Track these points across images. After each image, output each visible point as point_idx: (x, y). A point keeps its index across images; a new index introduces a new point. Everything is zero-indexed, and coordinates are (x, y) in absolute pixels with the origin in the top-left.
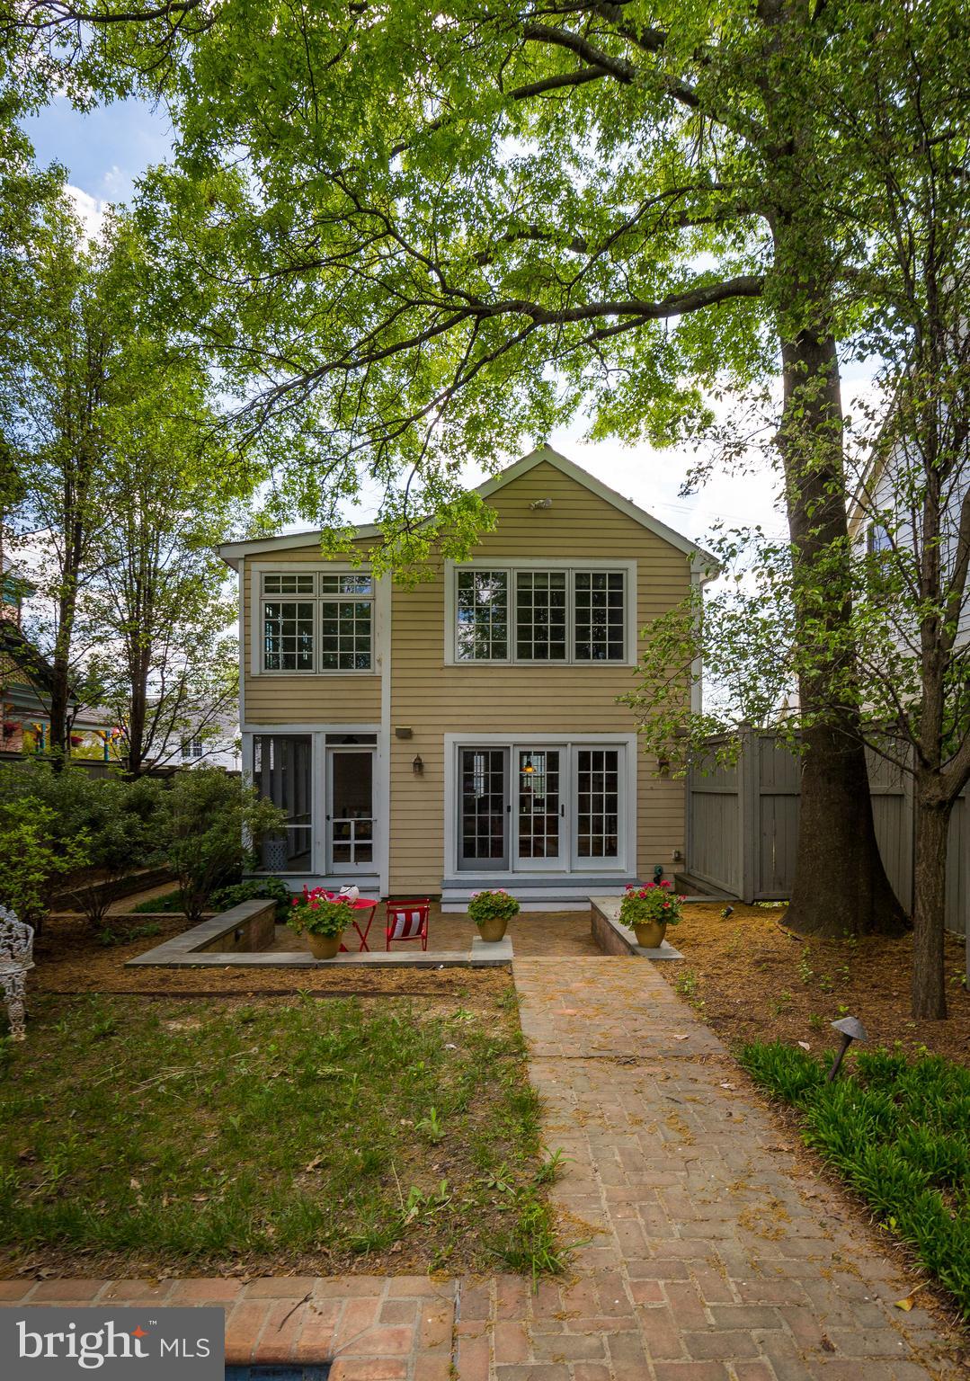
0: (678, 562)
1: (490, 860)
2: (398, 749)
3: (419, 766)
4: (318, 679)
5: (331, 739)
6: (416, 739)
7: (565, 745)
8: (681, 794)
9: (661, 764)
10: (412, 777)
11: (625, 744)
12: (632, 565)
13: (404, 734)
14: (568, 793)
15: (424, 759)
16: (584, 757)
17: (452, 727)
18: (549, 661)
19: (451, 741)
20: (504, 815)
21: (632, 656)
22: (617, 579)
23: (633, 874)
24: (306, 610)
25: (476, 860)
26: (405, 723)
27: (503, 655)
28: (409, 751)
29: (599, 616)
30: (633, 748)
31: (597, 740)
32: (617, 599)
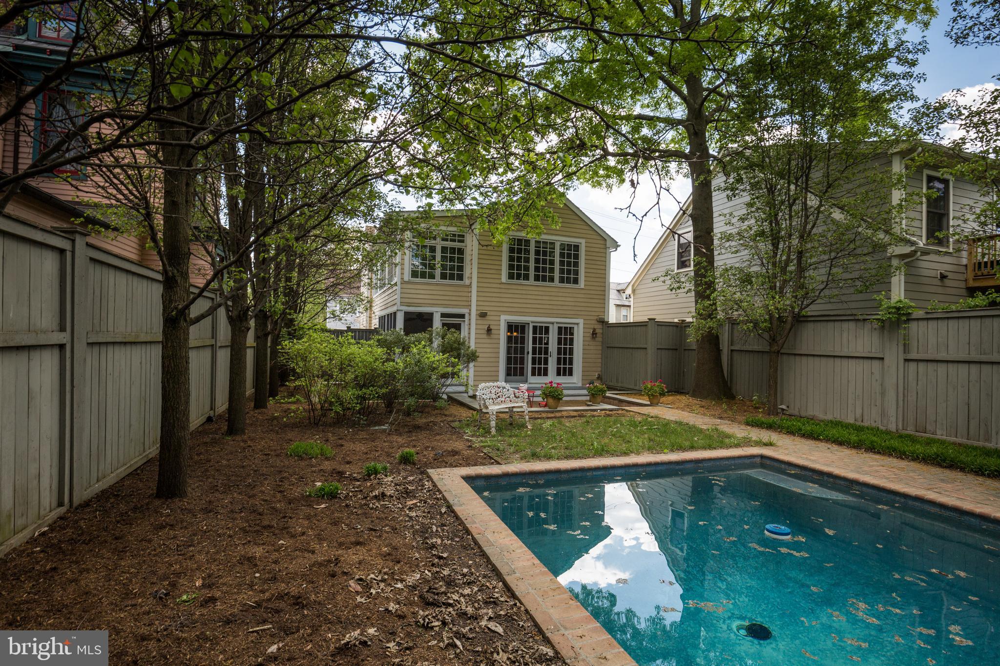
0: (602, 242)
1: (518, 378)
2: (479, 322)
3: (489, 330)
4: (437, 284)
5: (443, 315)
6: (488, 318)
7: (553, 323)
8: (600, 348)
9: (593, 334)
10: (485, 336)
11: (578, 324)
12: (583, 241)
13: (483, 315)
14: (553, 347)
15: (491, 327)
16: (560, 329)
17: (505, 312)
18: (547, 284)
19: (504, 319)
20: (526, 355)
21: (582, 284)
22: (577, 248)
23: (580, 385)
24: (433, 249)
25: (512, 378)
26: (484, 309)
27: (528, 279)
28: (485, 324)
29: (569, 264)
30: (581, 326)
31: (566, 321)
32: (577, 257)
